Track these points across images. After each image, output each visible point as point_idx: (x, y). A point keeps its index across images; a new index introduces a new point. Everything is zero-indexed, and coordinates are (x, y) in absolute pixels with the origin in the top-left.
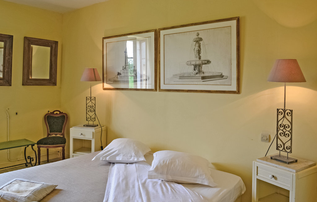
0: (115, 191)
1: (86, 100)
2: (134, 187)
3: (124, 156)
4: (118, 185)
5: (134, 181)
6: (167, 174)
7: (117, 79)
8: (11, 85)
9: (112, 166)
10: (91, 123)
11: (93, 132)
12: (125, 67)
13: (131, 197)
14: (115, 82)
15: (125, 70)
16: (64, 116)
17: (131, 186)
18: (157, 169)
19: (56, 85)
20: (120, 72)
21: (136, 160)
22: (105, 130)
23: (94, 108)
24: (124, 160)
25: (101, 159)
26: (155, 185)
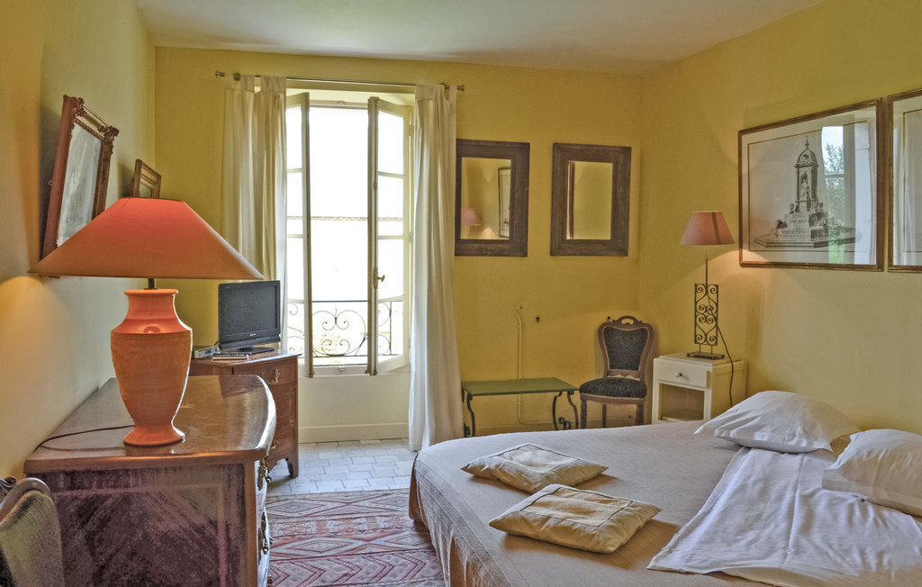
0: (730, 498)
1: (696, 291)
2: (780, 498)
3: (773, 431)
4: (741, 488)
5: (786, 488)
6: (877, 484)
7: (775, 239)
8: (526, 256)
9: (743, 453)
10: (706, 349)
11: (708, 372)
12: (797, 207)
13: (765, 516)
14: (771, 245)
15: (798, 213)
16: (643, 331)
17: (773, 496)
18: (847, 468)
19: (627, 255)
20: (783, 221)
21: (804, 444)
22: (743, 370)
23: (714, 311)
24: (773, 441)
25: (717, 432)
26: (837, 504)
